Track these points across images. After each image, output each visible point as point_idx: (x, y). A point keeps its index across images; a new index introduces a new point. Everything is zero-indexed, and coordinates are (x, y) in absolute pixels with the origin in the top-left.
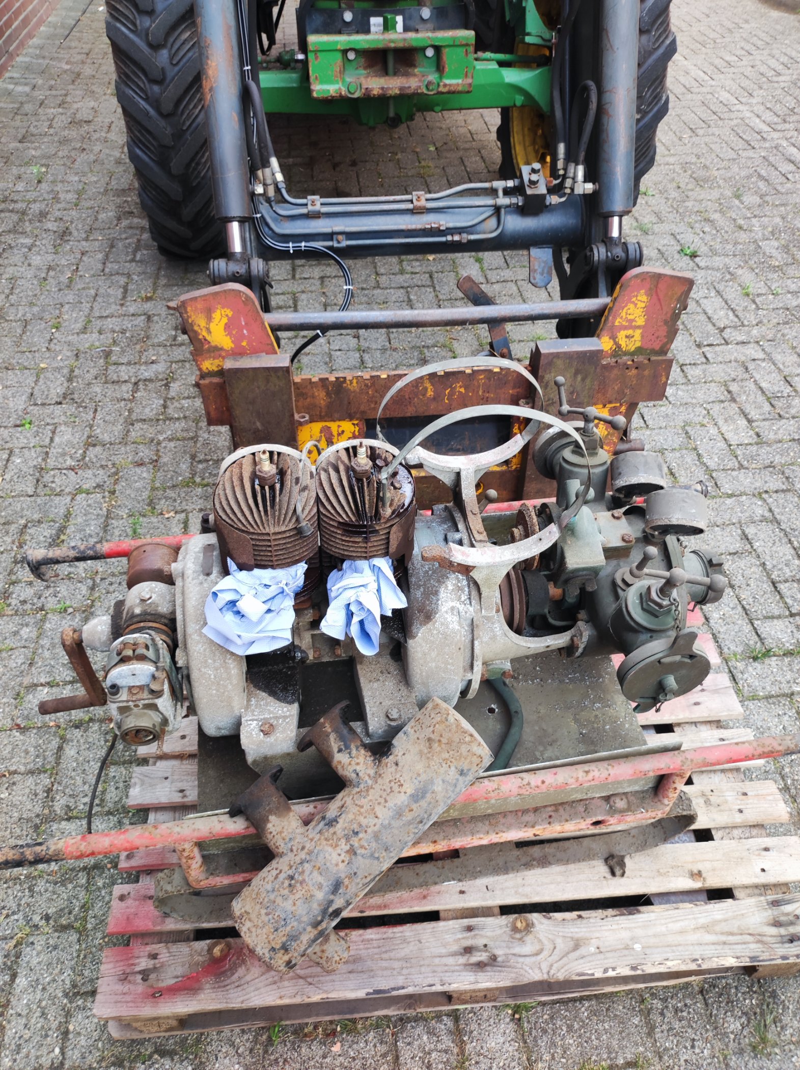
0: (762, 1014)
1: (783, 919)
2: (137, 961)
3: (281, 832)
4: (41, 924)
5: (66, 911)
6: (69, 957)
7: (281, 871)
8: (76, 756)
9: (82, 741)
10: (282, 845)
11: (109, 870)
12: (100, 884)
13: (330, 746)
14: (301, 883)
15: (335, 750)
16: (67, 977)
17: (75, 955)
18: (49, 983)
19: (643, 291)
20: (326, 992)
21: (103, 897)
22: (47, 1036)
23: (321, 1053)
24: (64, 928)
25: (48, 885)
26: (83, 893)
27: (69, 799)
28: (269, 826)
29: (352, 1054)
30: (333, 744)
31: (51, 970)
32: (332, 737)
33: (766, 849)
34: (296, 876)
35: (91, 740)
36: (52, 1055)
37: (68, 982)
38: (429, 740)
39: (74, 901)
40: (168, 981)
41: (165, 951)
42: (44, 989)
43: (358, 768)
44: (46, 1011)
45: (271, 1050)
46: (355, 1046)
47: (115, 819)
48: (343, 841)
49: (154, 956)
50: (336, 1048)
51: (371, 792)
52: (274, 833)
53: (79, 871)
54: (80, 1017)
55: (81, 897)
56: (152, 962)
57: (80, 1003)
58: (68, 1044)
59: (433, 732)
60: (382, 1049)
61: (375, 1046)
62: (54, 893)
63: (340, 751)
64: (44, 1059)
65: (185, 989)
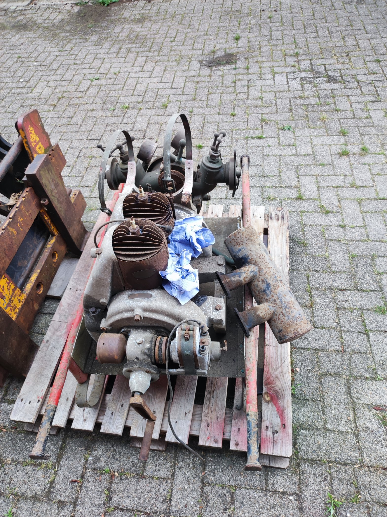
0: (295, 241)
1: (276, 218)
2: (268, 436)
3: (265, 310)
4: (228, 513)
5: (223, 498)
6: (248, 494)
7: (282, 312)
8: (130, 498)
9: (122, 495)
10: (270, 310)
11: (206, 473)
12: (212, 478)
13: (236, 281)
14: (289, 304)
15: (239, 278)
16: (258, 495)
17: (247, 491)
18: (259, 505)
19: (29, 126)
20: (288, 356)
21: (220, 476)
22: (284, 504)
23: (299, 376)
24: (233, 498)
25: (207, 511)
26: (215, 488)
27: (158, 501)
28: (261, 315)
29: (300, 364)
30: (236, 279)
31: (253, 505)
32: (232, 279)
33: (254, 214)
34: (286, 305)
35: (122, 489)
36: (293, 500)
37: (260, 494)
38: (248, 239)
39: (219, 493)
40: (278, 421)
41: (265, 422)
42: (262, 508)
43: (250, 270)
44: (272, 505)
45: (296, 396)
46: (297, 363)
47: (177, 471)
48: (277, 283)
49: (267, 428)
50: (298, 370)
51: (261, 267)
52: (265, 313)
53: (203, 491)
54: (276, 486)
55: (218, 490)
56: (269, 428)
57: (270, 487)
58: (288, 492)
59: (246, 237)
60: (299, 352)
61: (298, 355)
62: (212, 506)
63: (240, 277)
64: (294, 505)
65: (282, 413)
